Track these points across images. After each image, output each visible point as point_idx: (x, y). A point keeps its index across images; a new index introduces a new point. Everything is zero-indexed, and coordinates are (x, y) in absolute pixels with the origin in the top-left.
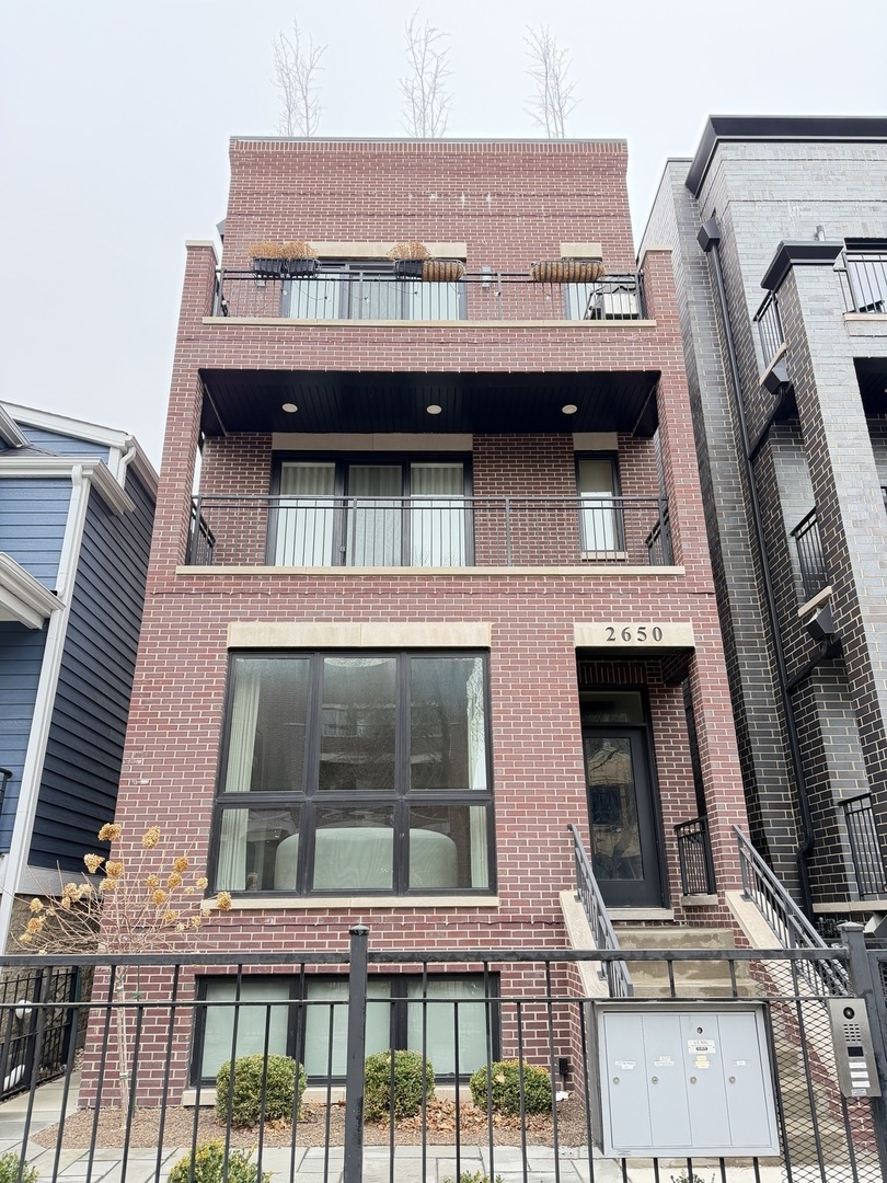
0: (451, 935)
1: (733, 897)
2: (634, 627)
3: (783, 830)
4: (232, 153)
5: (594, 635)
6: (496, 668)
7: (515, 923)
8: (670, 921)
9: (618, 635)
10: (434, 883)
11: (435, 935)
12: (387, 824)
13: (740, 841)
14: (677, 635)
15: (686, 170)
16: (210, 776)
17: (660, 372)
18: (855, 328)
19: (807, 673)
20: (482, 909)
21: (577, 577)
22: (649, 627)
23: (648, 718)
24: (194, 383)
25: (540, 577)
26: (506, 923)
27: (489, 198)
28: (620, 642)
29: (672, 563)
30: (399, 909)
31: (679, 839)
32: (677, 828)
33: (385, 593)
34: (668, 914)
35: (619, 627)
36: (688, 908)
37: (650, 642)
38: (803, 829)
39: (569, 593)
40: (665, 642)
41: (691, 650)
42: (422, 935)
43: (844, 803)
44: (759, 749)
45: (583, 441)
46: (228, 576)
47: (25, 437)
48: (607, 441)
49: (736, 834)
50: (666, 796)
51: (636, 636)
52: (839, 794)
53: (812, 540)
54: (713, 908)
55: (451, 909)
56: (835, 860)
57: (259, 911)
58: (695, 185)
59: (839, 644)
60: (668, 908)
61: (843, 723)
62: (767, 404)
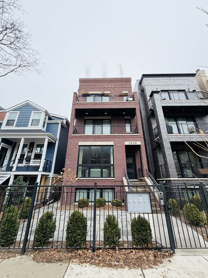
0: (108, 183)
1: (146, 178)
2: (133, 142)
3: (152, 169)
4: (79, 80)
5: (127, 143)
6: (114, 148)
7: (117, 181)
8: (137, 181)
9: (131, 143)
10: (106, 176)
11: (106, 183)
12: (100, 169)
13: (147, 171)
14: (139, 143)
15: (139, 81)
16: (77, 162)
17: (136, 108)
18: (162, 102)
19: (156, 148)
20: (112, 180)
21: (125, 135)
22: (135, 142)
23: (135, 155)
24: (74, 110)
25: (120, 136)
26: (116, 181)
27: (113, 86)
28: (131, 144)
29: (138, 134)
30: (101, 180)
31: (139, 170)
32: (138, 169)
33: (99, 138)
34: (137, 180)
35: (131, 142)
36: (140, 179)
37: (135, 144)
38: (155, 169)
39: (124, 138)
40: (137, 144)
41: (140, 145)
42: (105, 183)
43: (161, 165)
44: (149, 158)
45: (126, 117)
46: (79, 136)
47: (53, 118)
48: (129, 117)
49: (146, 170)
50: (137, 165)
51: (133, 143)
52: (160, 164)
53: (156, 130)
54: (143, 179)
55: (108, 180)
56: (159, 173)
57: (83, 180)
58: (140, 83)
59: (160, 144)
60: (137, 179)
61: (161, 155)
62: (150, 112)
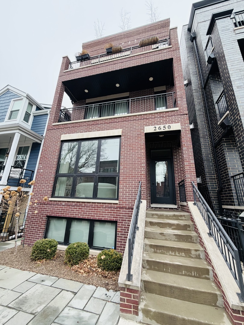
0: (105, 210)
1: (190, 204)
2: (162, 126)
3: (212, 186)
4: (82, 46)
5: (150, 129)
6: (123, 140)
7: (122, 208)
11: (101, 210)
14: (175, 127)
16: (54, 170)
17: (173, 58)
18: (237, 32)
20: (114, 204)
21: (146, 114)
22: (167, 126)
23: (172, 156)
24: (60, 84)
25: (136, 116)
26: (120, 208)
27: (135, 40)
28: (158, 131)
29: (175, 106)
30: (92, 203)
31: (179, 187)
32: (179, 184)
33: (96, 124)
34: (176, 207)
35: (157, 127)
36: (181, 205)
37: (167, 130)
38: (219, 185)
39: (144, 119)
40: (171, 129)
41: (180, 131)
42: (98, 210)
43: (233, 177)
45: (156, 89)
46: (62, 124)
47: (44, 108)
48: (163, 88)
49: (192, 184)
50: (176, 175)
52: (231, 174)
53: (223, 104)
54: (186, 206)
55: (105, 203)
58: (189, 30)
61: (233, 154)
